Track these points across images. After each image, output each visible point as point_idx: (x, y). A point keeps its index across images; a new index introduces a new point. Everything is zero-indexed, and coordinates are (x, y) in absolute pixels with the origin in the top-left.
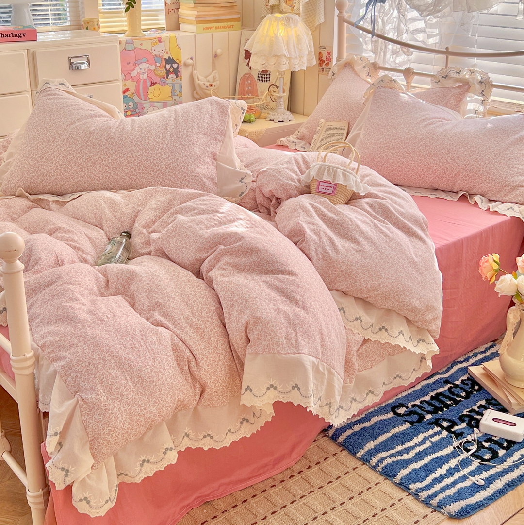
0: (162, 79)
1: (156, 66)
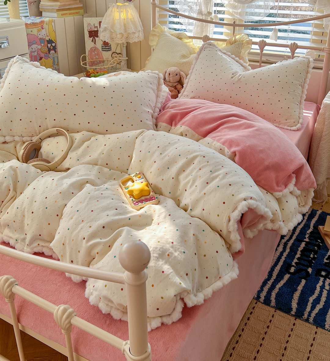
0: (45, 54)
1: (41, 45)
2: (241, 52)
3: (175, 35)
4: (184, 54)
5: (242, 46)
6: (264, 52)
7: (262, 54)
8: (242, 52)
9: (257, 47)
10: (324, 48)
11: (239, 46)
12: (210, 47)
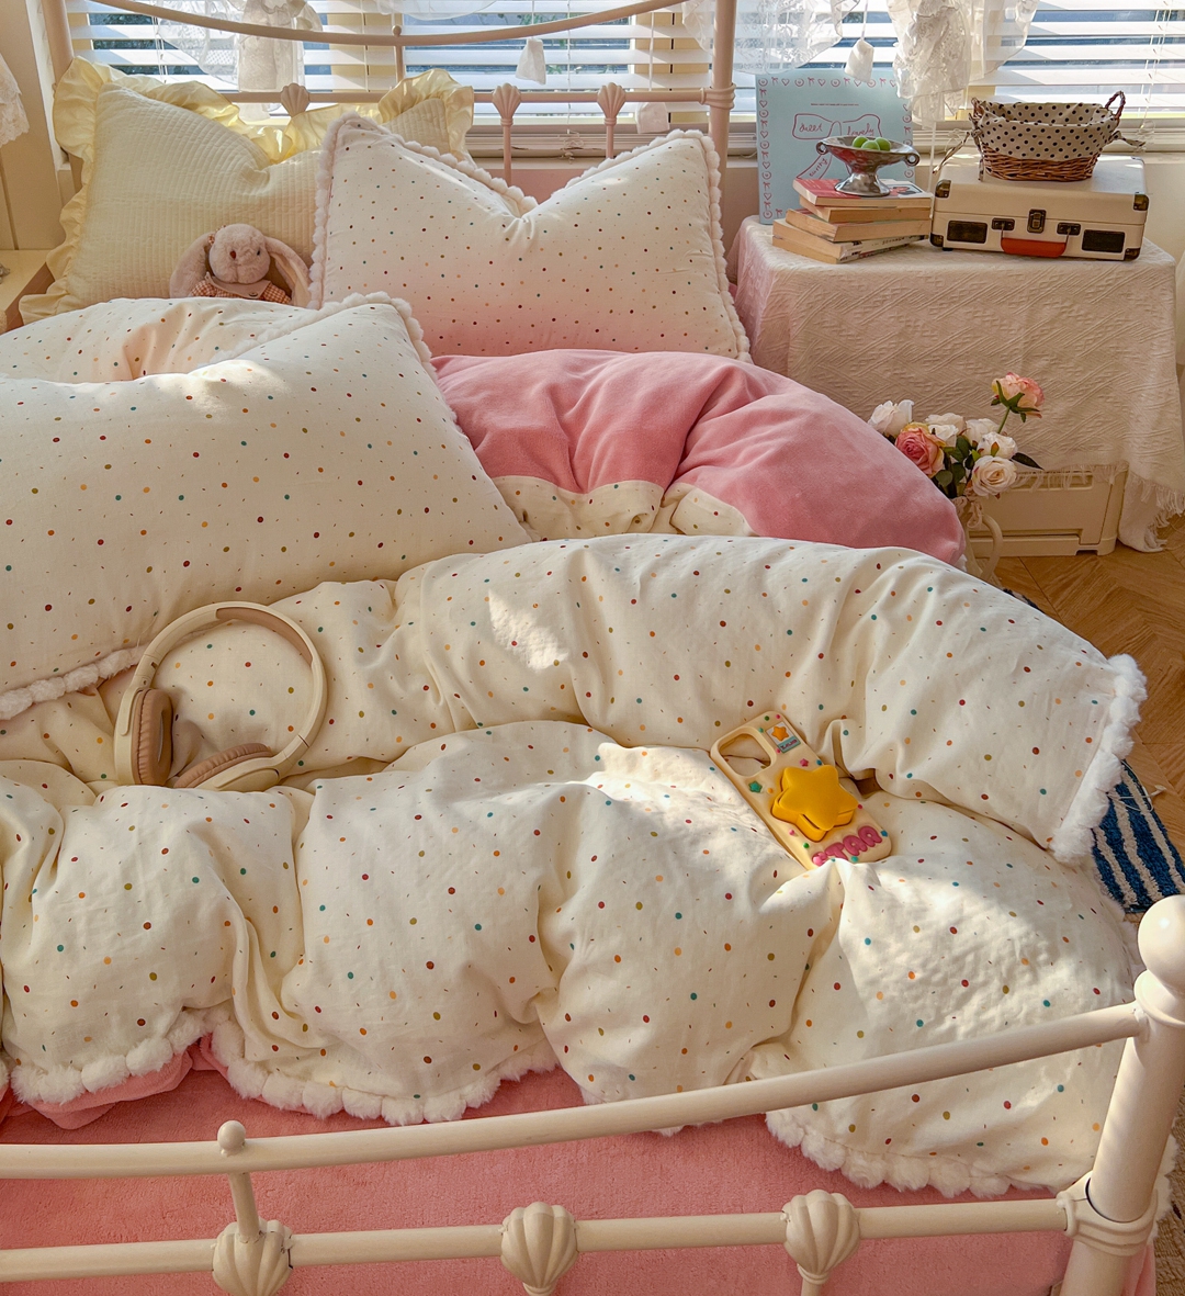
2: (447, 135)
3: (163, 96)
4: (247, 168)
5: (444, 114)
7: (509, 130)
8: (451, 137)
9: (490, 108)
10: (705, 94)
11: (434, 114)
12: (363, 134)
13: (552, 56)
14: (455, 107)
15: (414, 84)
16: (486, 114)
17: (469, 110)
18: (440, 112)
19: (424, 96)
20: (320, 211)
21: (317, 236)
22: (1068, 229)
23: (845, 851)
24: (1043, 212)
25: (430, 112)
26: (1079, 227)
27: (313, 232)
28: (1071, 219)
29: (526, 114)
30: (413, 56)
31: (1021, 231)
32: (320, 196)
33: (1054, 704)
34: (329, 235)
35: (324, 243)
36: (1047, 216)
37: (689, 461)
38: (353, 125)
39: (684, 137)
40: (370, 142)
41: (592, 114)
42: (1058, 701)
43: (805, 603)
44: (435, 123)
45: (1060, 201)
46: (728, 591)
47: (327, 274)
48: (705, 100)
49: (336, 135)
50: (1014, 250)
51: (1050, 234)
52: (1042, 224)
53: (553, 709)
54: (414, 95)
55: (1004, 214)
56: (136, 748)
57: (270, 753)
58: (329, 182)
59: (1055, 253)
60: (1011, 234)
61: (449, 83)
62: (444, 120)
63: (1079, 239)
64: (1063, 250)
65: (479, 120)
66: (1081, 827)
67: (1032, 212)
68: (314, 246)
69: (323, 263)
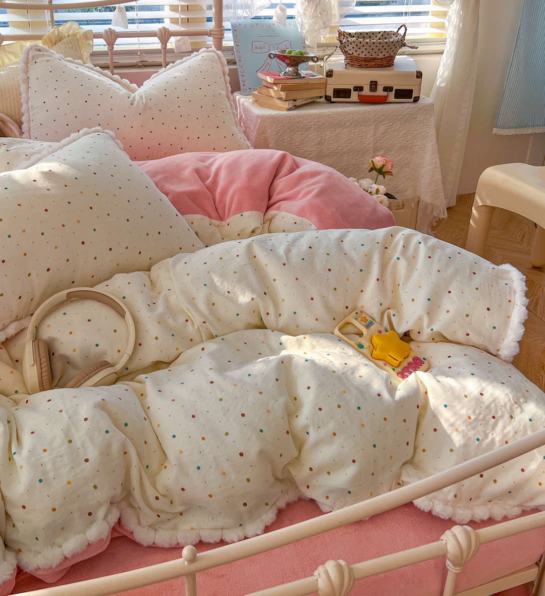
2: (82, 54)
5: (78, 44)
6: (116, 48)
7: (112, 53)
9: (101, 41)
10: (210, 31)
11: (73, 44)
12: (43, 54)
13: (131, 15)
14: (84, 41)
15: (60, 30)
16: (100, 45)
17: (91, 42)
18: (76, 43)
19: (67, 36)
20: (24, 95)
21: (23, 109)
22: (387, 89)
23: (410, 370)
24: (376, 82)
25: (71, 43)
26: (392, 88)
27: (22, 107)
28: (388, 84)
29: (122, 44)
30: (58, 16)
31: (366, 92)
32: (23, 88)
33: (491, 287)
34: (30, 108)
35: (28, 112)
36: (378, 84)
37: (273, 200)
38: (36, 50)
39: (208, 52)
40: (48, 58)
41: (154, 43)
42: (492, 286)
43: (366, 255)
44: (74, 49)
45: (382, 76)
46: (328, 254)
47: (32, 129)
48: (211, 34)
49: (28, 55)
50: (364, 101)
51: (380, 92)
52: (376, 88)
53: (250, 324)
54: (61, 35)
55: (359, 84)
56: (40, 372)
57: (112, 366)
58: (27, 80)
59: (382, 101)
60: (363, 93)
61: (78, 28)
62: (79, 48)
63: (392, 95)
64: (387, 99)
65: (96, 49)
66: (514, 341)
67: (371, 82)
68: (23, 115)
69: (29, 122)
